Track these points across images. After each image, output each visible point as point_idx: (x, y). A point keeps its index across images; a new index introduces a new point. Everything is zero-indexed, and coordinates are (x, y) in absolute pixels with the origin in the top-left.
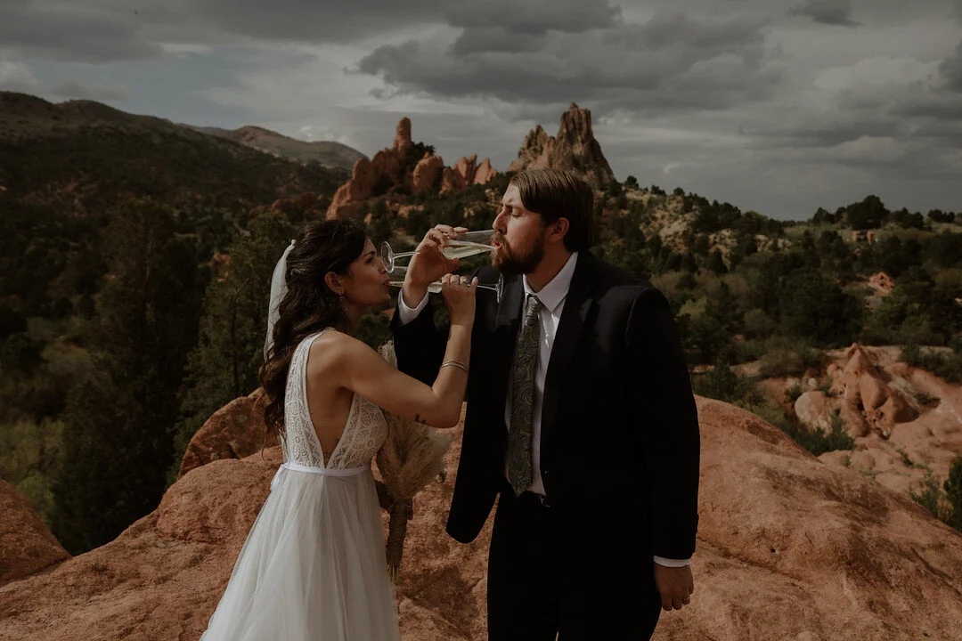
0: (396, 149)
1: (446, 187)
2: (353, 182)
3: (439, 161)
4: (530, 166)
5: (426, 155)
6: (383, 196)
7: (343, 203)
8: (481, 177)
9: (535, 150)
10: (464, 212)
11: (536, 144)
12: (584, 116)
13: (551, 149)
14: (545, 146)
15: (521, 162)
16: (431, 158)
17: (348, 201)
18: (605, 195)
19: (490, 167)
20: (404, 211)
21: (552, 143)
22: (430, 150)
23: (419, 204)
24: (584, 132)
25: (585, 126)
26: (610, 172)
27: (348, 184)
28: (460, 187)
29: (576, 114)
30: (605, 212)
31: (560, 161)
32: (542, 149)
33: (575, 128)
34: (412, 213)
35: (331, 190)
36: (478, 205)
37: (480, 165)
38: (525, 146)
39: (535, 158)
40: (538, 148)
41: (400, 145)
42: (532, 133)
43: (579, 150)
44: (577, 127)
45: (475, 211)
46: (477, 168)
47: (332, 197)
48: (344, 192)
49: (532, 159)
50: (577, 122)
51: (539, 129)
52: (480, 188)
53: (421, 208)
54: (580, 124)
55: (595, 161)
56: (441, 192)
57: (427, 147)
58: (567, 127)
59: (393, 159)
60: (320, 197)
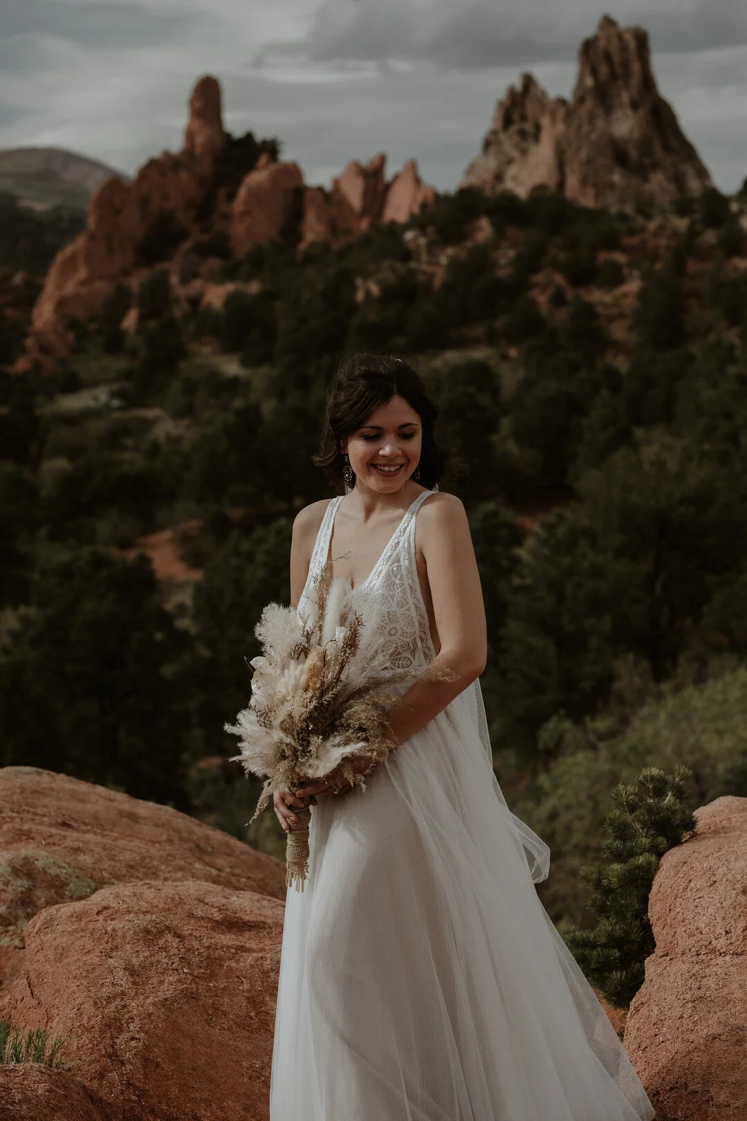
0: (189, 151)
1: (313, 229)
2: (92, 237)
3: (293, 172)
4: (512, 171)
5: (263, 159)
6: (163, 266)
7: (70, 287)
8: (399, 207)
9: (523, 134)
10: (354, 288)
11: (524, 118)
12: (632, 45)
13: (560, 127)
14: (545, 122)
15: (492, 164)
16: (273, 167)
17: (83, 283)
18: (691, 228)
19: (417, 181)
20: (216, 296)
21: (561, 113)
22: (271, 148)
23: (248, 278)
24: (636, 80)
25: (636, 67)
26: (702, 173)
27: (80, 242)
28: (348, 232)
29: (615, 42)
30: (692, 266)
31: (583, 154)
32: (538, 129)
33: (613, 76)
34: (231, 300)
35: (41, 259)
36: (388, 272)
37: (396, 178)
38: (499, 124)
39: (524, 152)
40: (529, 127)
41: (200, 140)
42: (512, 94)
43: (625, 125)
44: (619, 70)
45: (381, 284)
46: (388, 187)
47: (45, 274)
48: (72, 261)
49: (514, 153)
50: (616, 58)
51: (528, 81)
52: (394, 230)
53: (254, 287)
54: (626, 64)
55: (667, 148)
56: (303, 246)
57: (265, 142)
58: (594, 73)
59: (184, 177)
60: (18, 278)
